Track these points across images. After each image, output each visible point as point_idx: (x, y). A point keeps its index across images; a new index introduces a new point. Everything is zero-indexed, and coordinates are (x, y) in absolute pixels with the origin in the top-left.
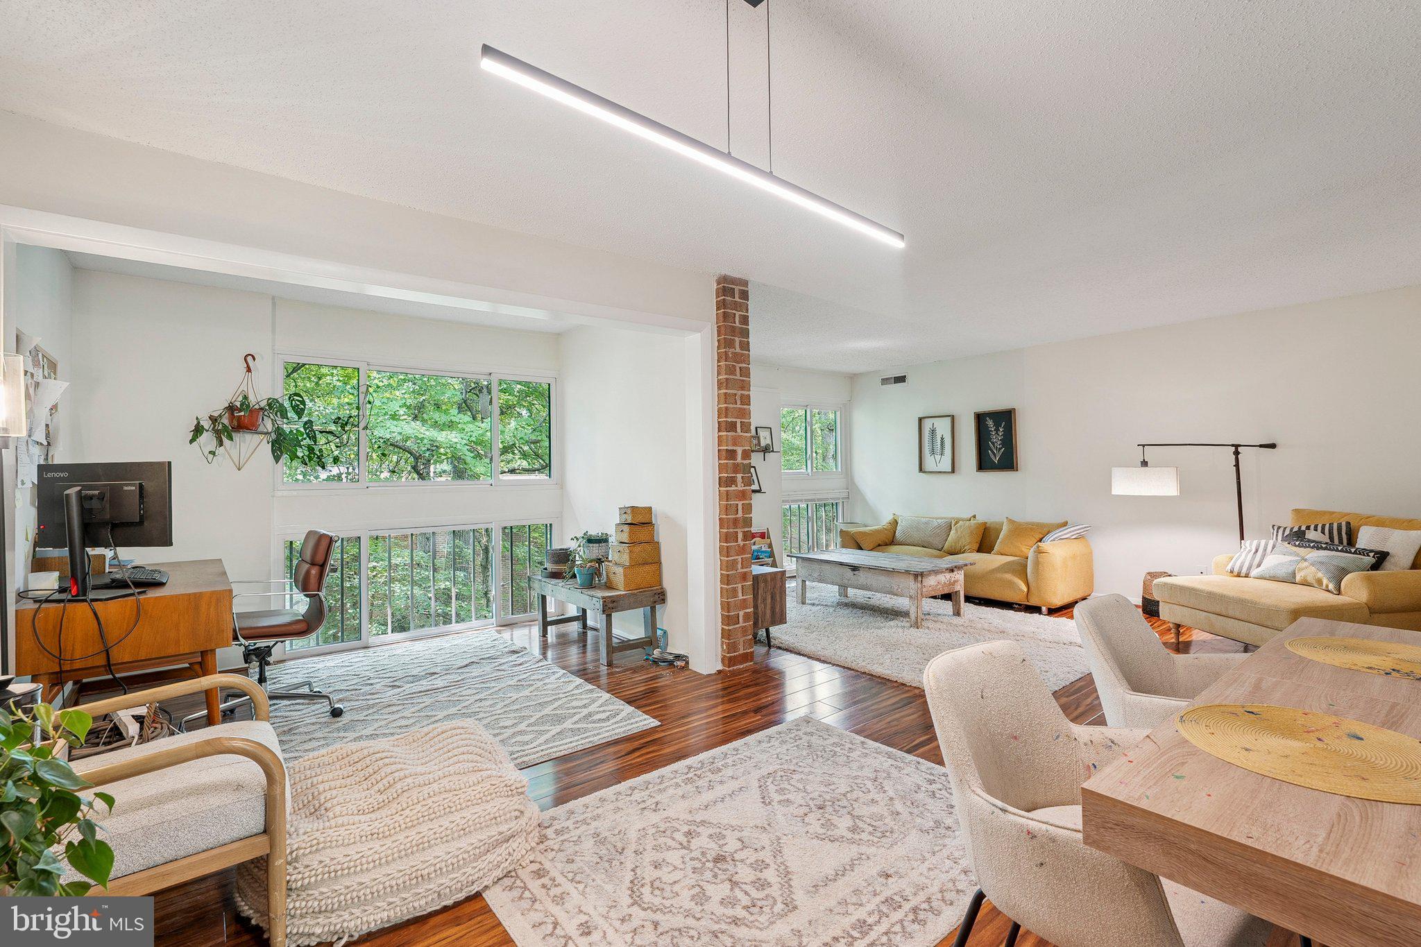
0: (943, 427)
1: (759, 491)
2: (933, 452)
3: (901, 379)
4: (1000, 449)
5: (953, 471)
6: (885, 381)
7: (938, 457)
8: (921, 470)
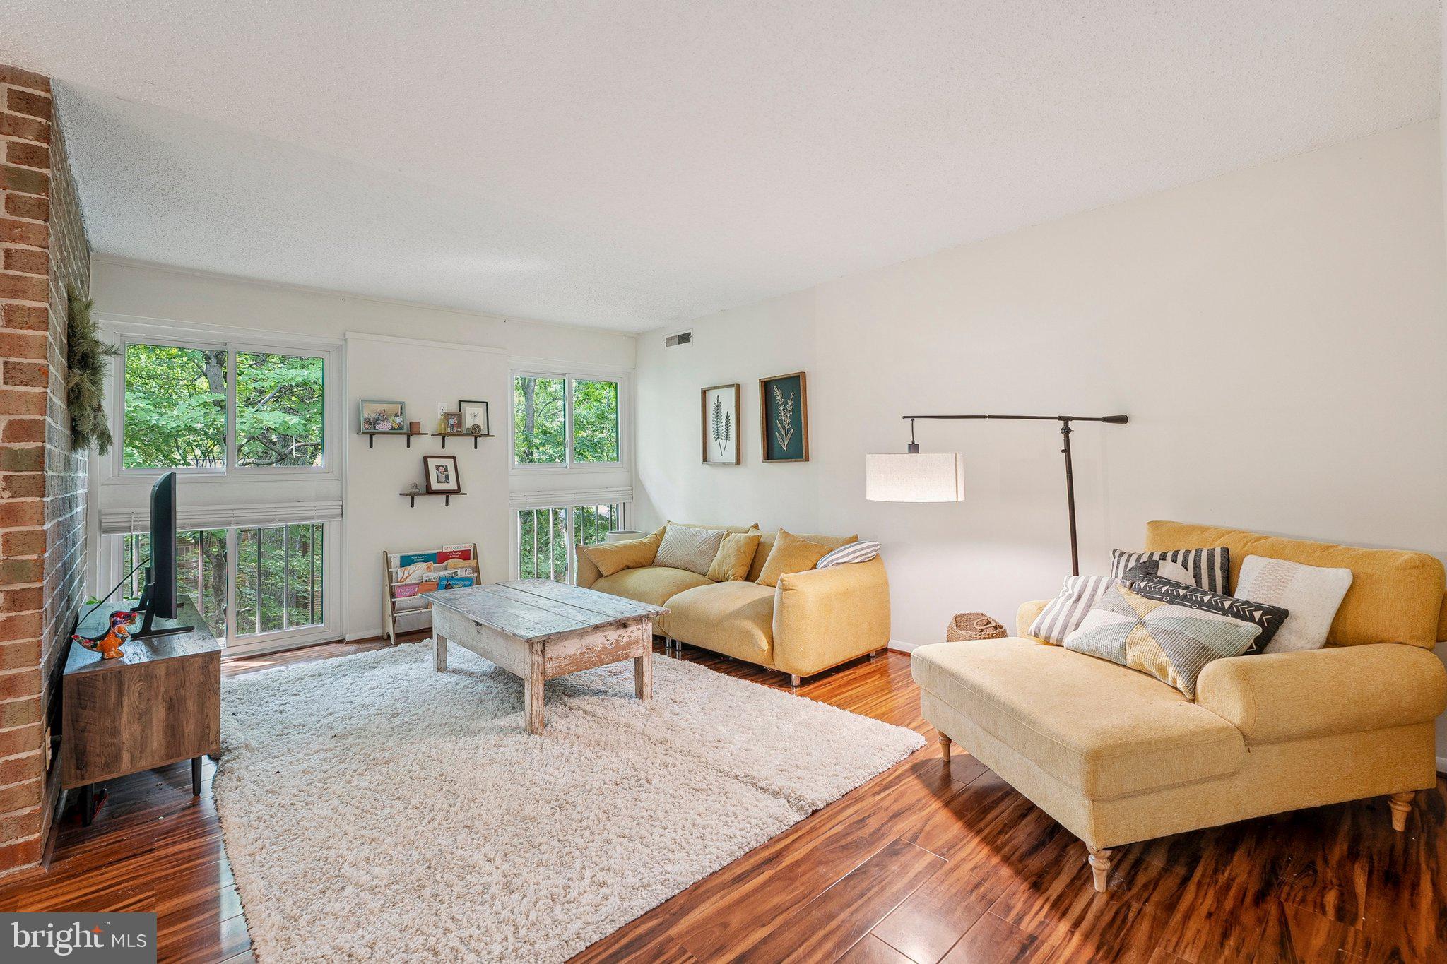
0: (727, 399)
1: (457, 492)
2: (718, 437)
3: (685, 338)
4: (789, 430)
5: (738, 461)
6: (669, 341)
7: (723, 442)
8: (705, 459)
